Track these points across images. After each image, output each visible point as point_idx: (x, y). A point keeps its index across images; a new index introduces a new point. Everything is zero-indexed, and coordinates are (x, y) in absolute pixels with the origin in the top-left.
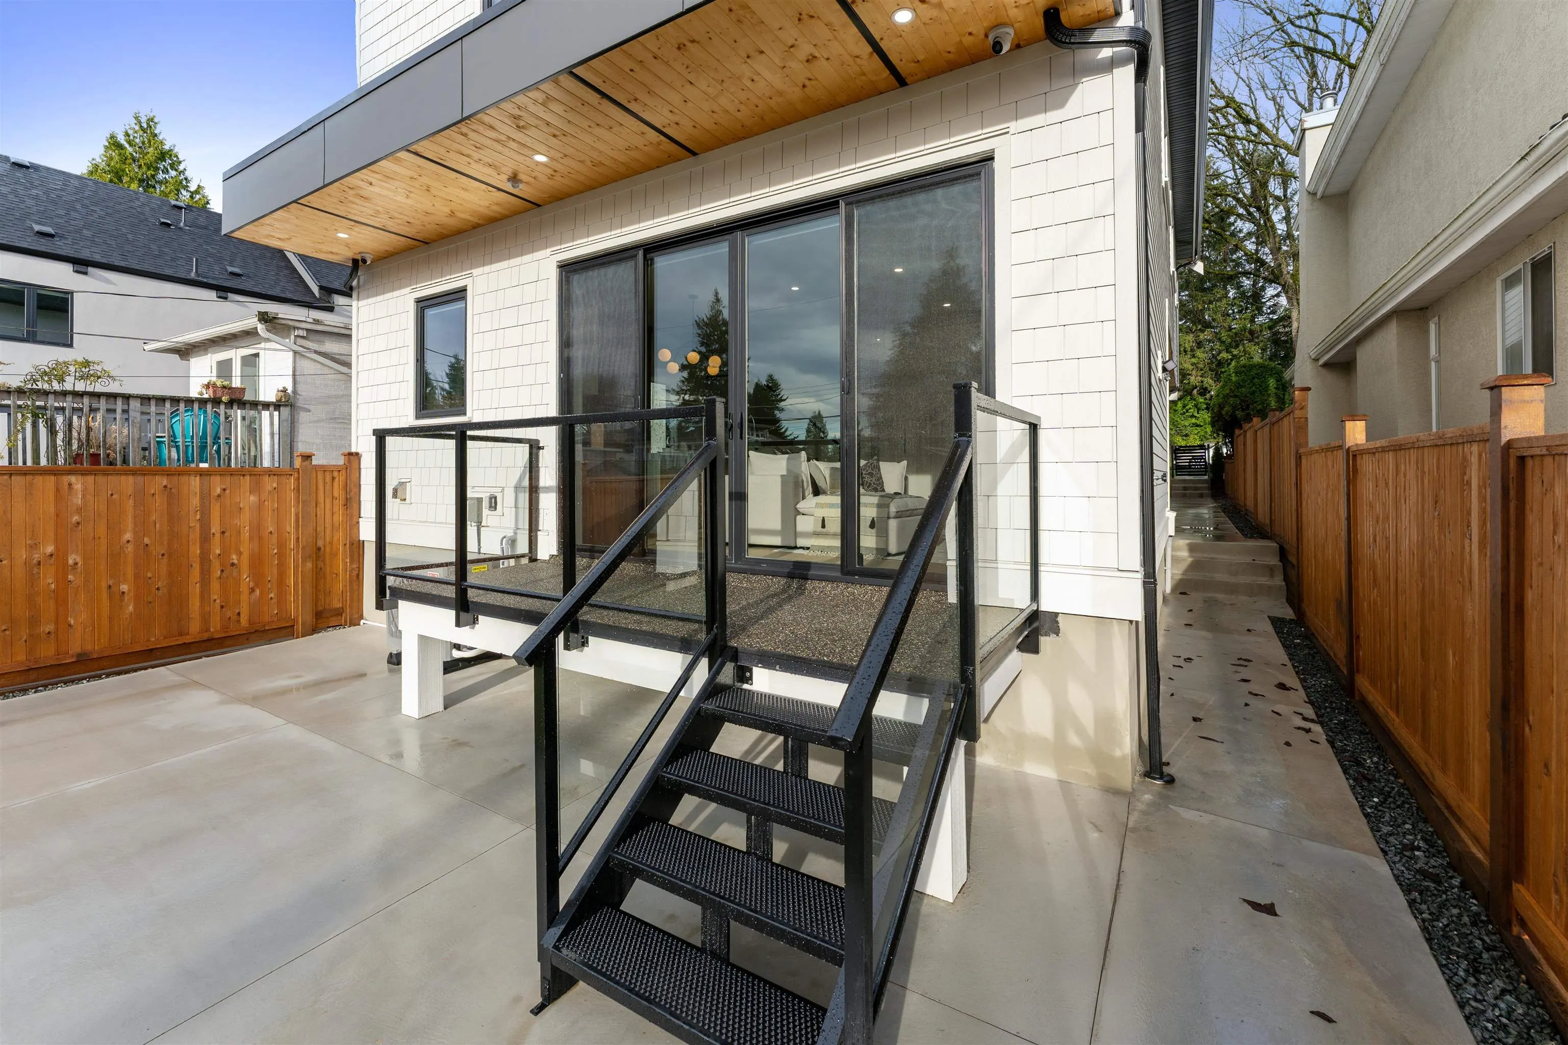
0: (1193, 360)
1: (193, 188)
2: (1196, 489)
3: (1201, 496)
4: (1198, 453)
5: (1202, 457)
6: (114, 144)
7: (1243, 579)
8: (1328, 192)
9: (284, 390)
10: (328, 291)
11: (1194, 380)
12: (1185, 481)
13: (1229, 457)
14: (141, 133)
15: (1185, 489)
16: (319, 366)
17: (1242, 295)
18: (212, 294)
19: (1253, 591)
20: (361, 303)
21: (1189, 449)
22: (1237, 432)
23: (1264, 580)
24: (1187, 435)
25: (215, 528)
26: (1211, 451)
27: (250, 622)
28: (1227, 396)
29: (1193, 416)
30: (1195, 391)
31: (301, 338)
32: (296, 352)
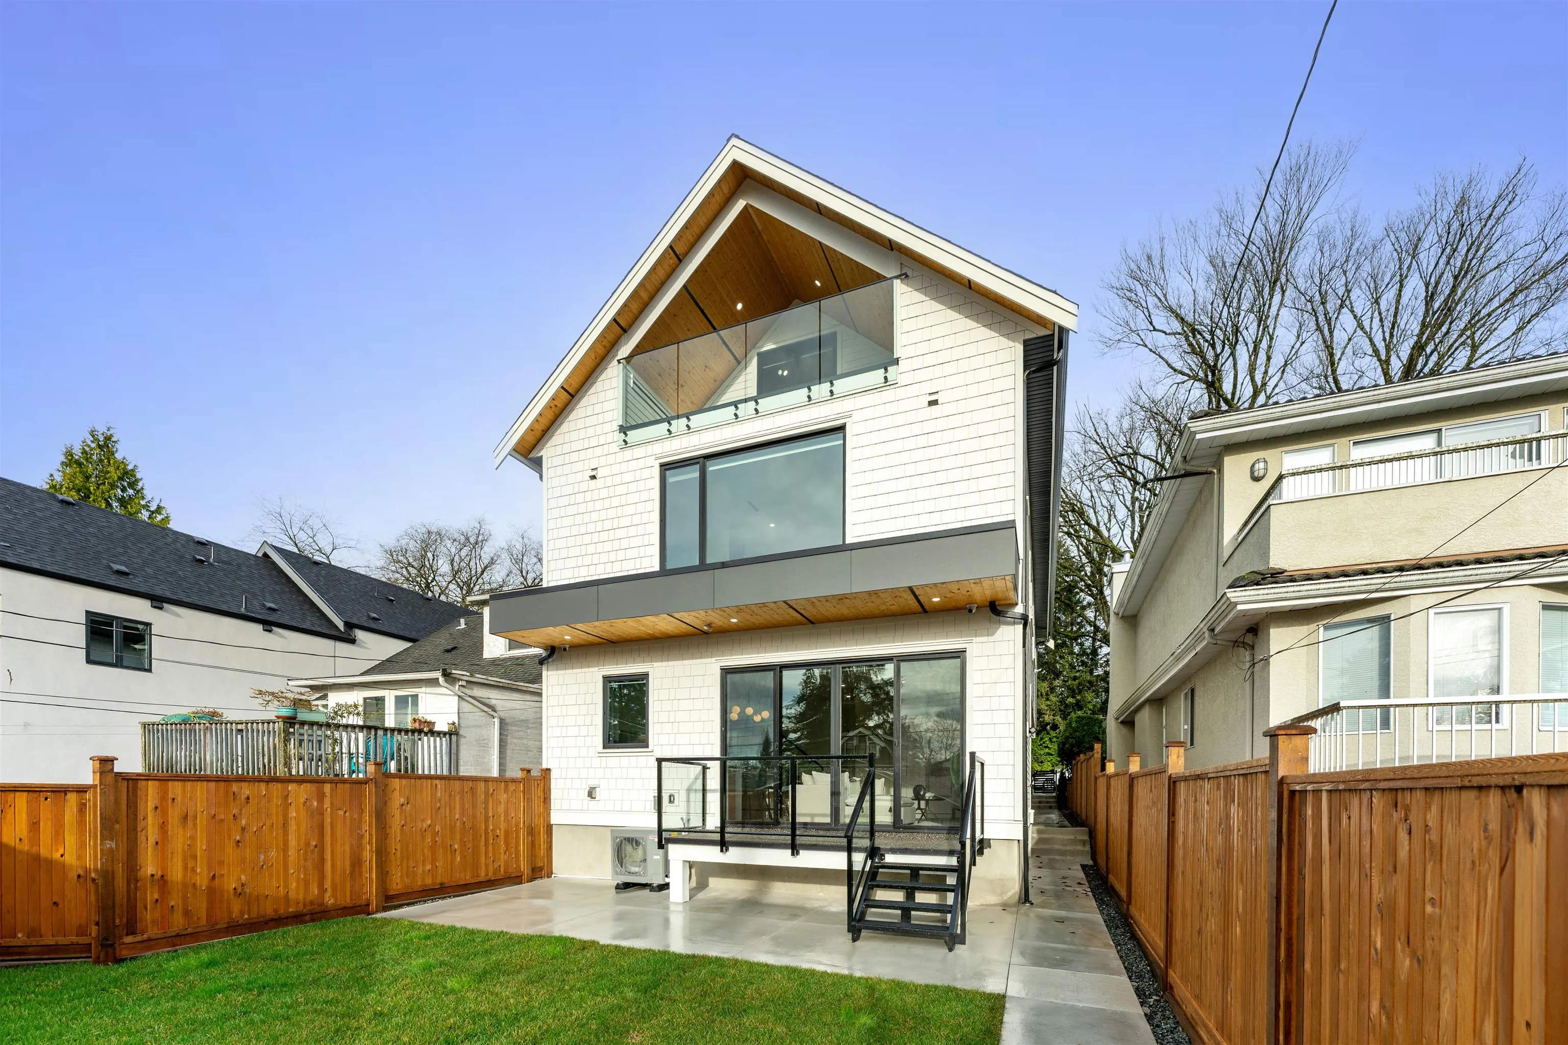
0: (1048, 702)
1: (153, 507)
2: (1048, 802)
3: (1051, 807)
4: (1050, 776)
5: (1052, 779)
6: (70, 460)
7: (1069, 848)
8: (1125, 614)
9: (454, 724)
10: (349, 626)
11: (1047, 718)
12: (1040, 797)
13: (1070, 779)
14: (98, 451)
15: (1040, 802)
16: (471, 706)
17: (1083, 653)
18: (260, 627)
19: (1073, 853)
20: (550, 673)
21: (1043, 773)
22: (1074, 762)
23: (1080, 848)
24: (1042, 762)
25: (490, 814)
26: (1058, 775)
27: (505, 872)
28: (1067, 738)
29: (1046, 747)
30: (1048, 727)
31: (463, 686)
32: (459, 696)
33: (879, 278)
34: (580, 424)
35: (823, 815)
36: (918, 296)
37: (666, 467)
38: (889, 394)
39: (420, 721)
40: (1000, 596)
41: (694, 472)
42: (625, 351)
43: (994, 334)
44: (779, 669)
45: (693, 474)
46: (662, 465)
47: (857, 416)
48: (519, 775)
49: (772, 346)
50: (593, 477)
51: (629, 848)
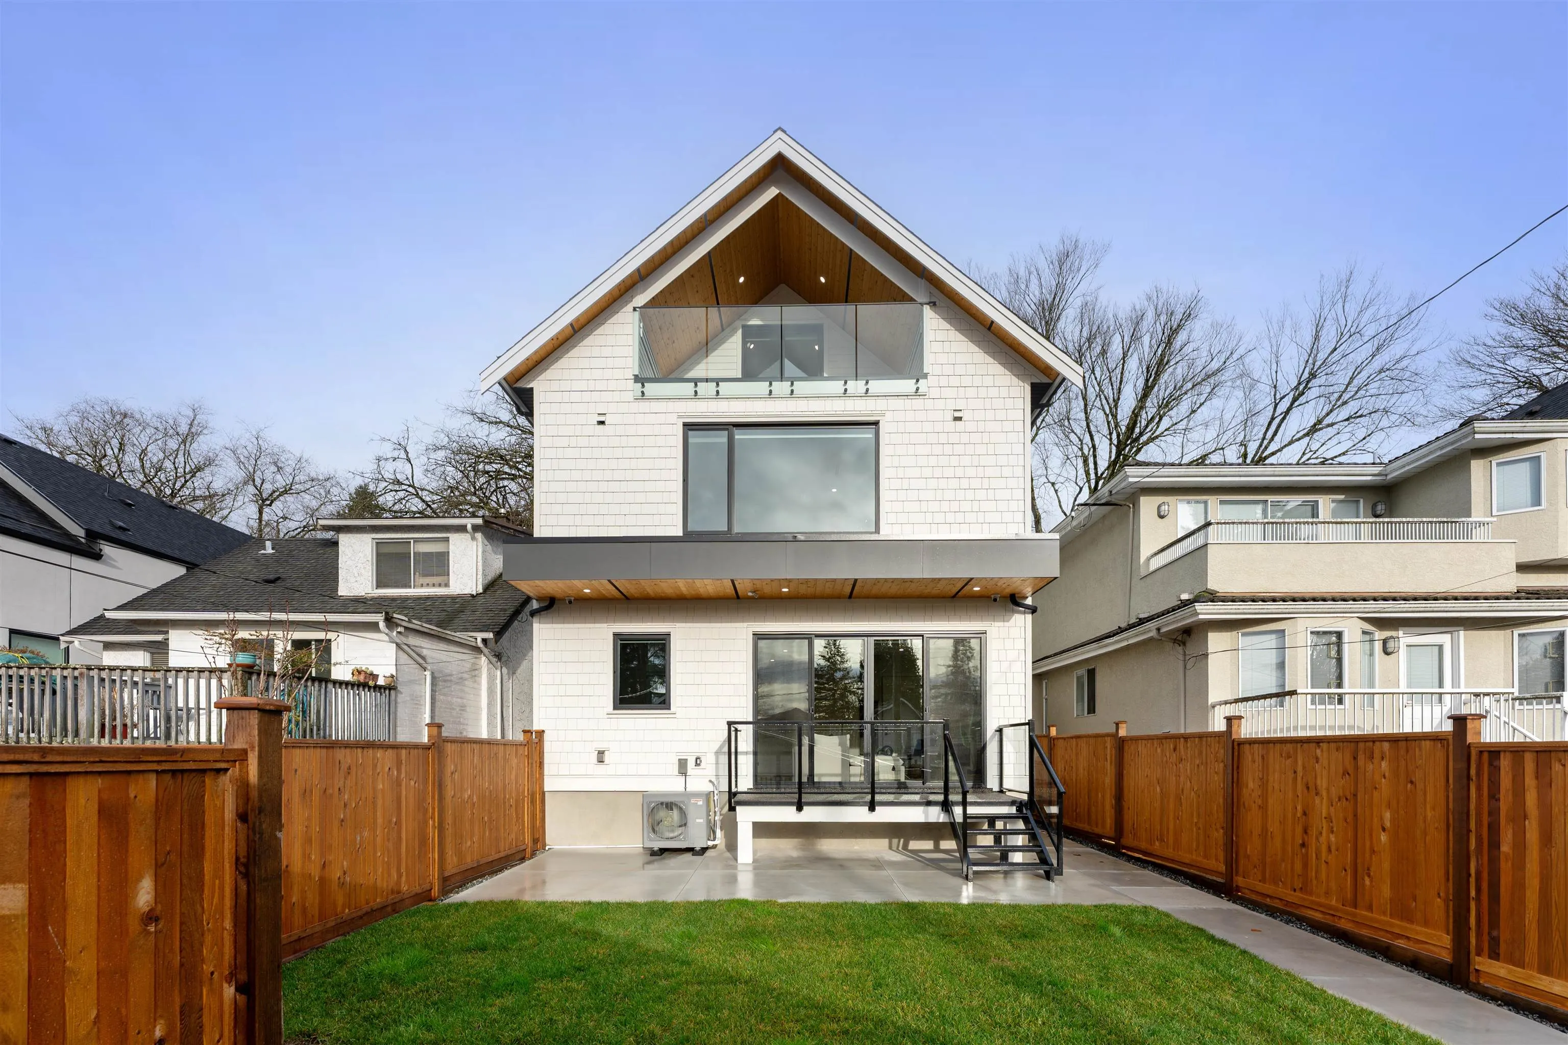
9: (392, 677)
10: (92, 535)
16: (407, 656)
20: (542, 625)
25: (507, 782)
27: (516, 846)
31: (400, 633)
32: (397, 645)
33: (911, 300)
34: (585, 363)
35: (836, 775)
36: (945, 325)
37: (689, 427)
38: (918, 403)
39: (366, 673)
40: (1017, 591)
41: (721, 437)
42: (641, 299)
43: (1007, 372)
44: (809, 638)
45: (721, 438)
46: (685, 425)
47: (889, 415)
48: (520, 737)
49: (759, 323)
50: (602, 423)
51: (662, 813)
